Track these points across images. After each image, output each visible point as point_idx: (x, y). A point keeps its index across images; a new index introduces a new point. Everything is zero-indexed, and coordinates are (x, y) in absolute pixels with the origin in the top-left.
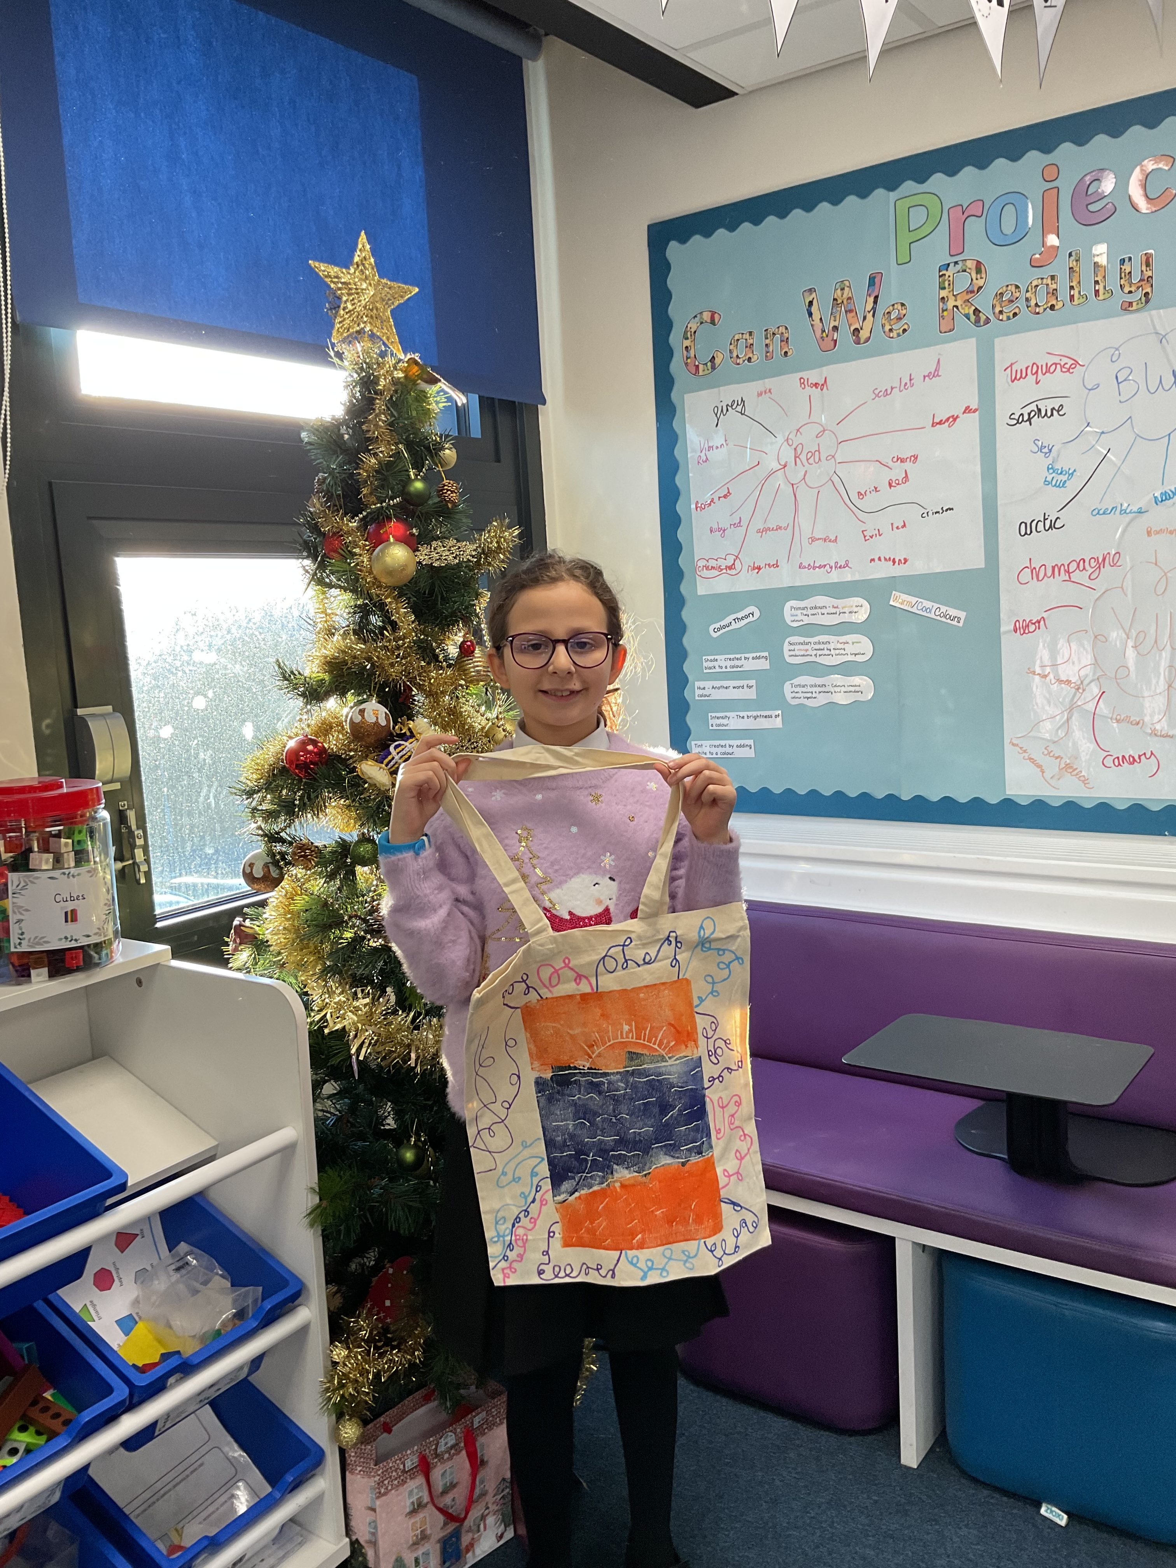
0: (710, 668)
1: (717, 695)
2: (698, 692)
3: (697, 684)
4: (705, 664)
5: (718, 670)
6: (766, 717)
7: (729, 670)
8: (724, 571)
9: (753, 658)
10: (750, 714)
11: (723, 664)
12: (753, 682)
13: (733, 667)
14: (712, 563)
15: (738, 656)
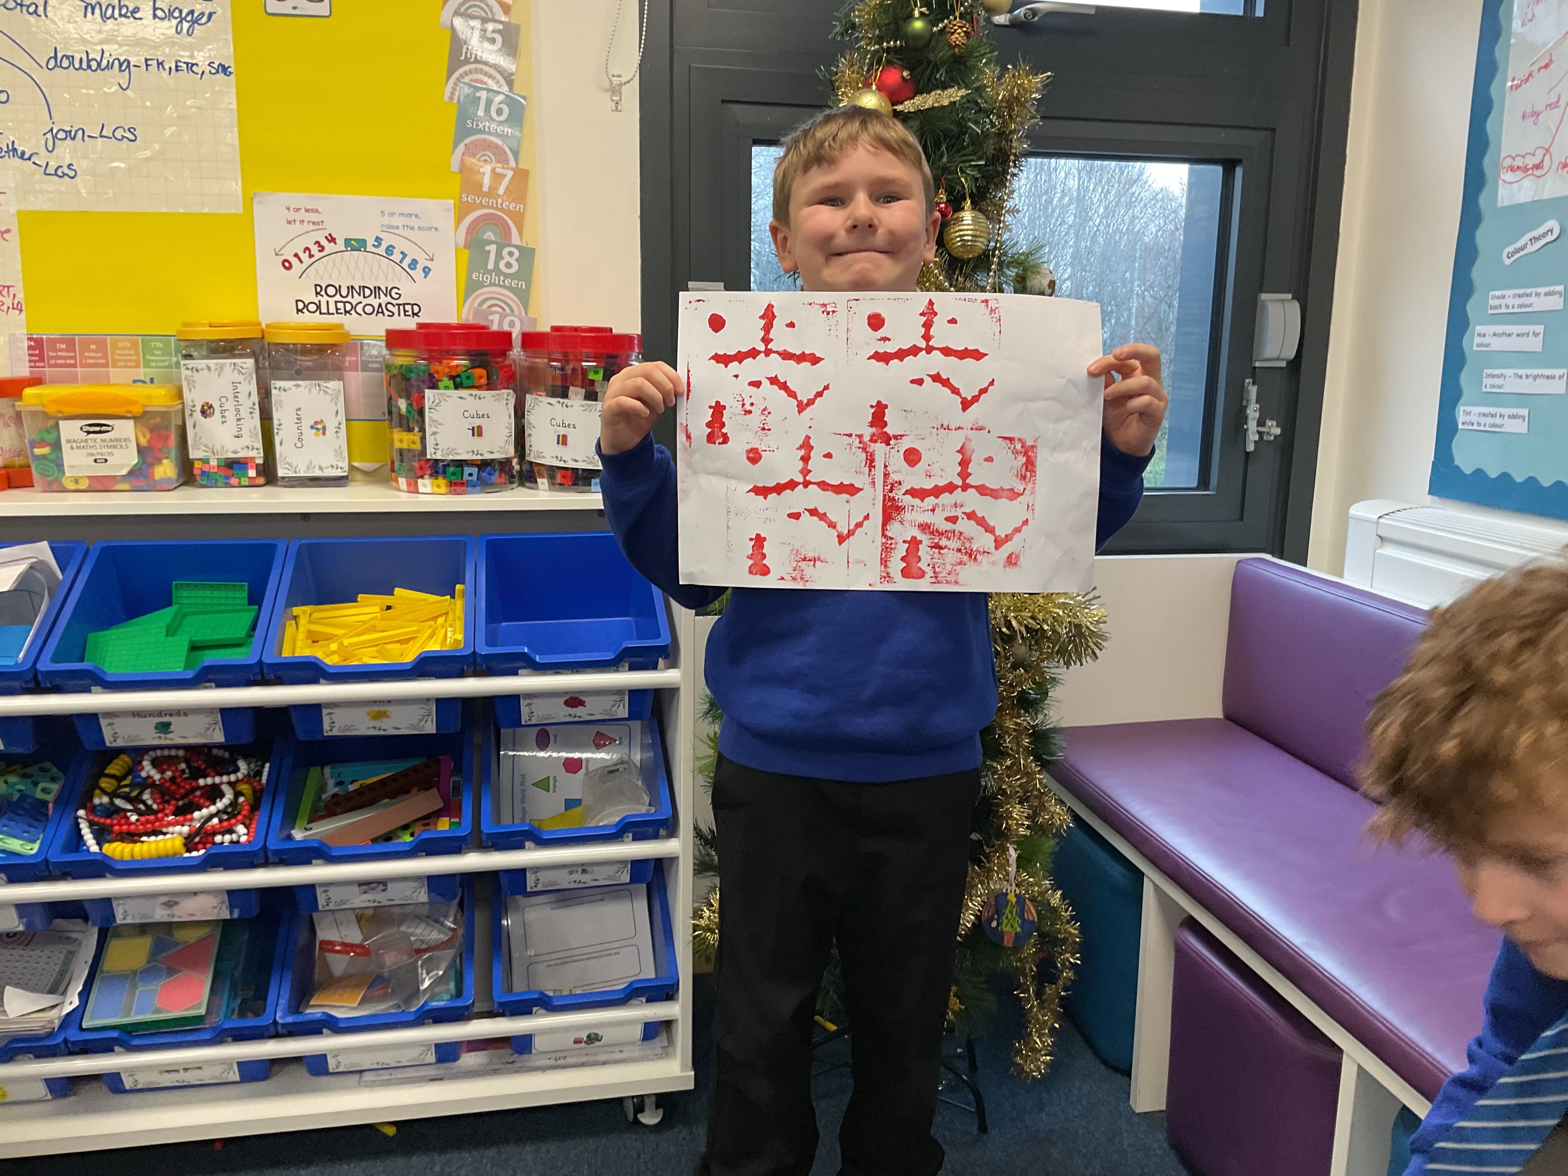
0: (1496, 308)
1: (1497, 344)
2: (1477, 340)
3: (1479, 329)
4: (1492, 302)
5: (1504, 310)
6: (1548, 377)
7: (1516, 310)
8: (1530, 172)
9: (1546, 294)
10: (1529, 372)
11: (1511, 301)
12: (1540, 329)
13: (1520, 306)
14: (1519, 162)
15: (1528, 291)
